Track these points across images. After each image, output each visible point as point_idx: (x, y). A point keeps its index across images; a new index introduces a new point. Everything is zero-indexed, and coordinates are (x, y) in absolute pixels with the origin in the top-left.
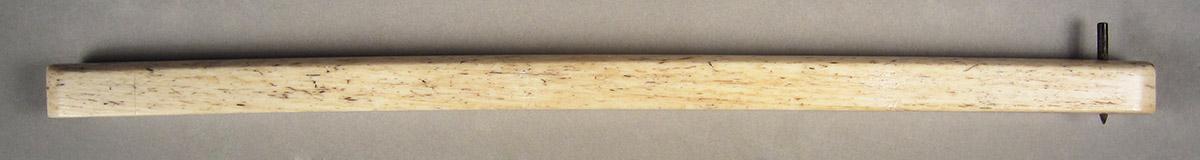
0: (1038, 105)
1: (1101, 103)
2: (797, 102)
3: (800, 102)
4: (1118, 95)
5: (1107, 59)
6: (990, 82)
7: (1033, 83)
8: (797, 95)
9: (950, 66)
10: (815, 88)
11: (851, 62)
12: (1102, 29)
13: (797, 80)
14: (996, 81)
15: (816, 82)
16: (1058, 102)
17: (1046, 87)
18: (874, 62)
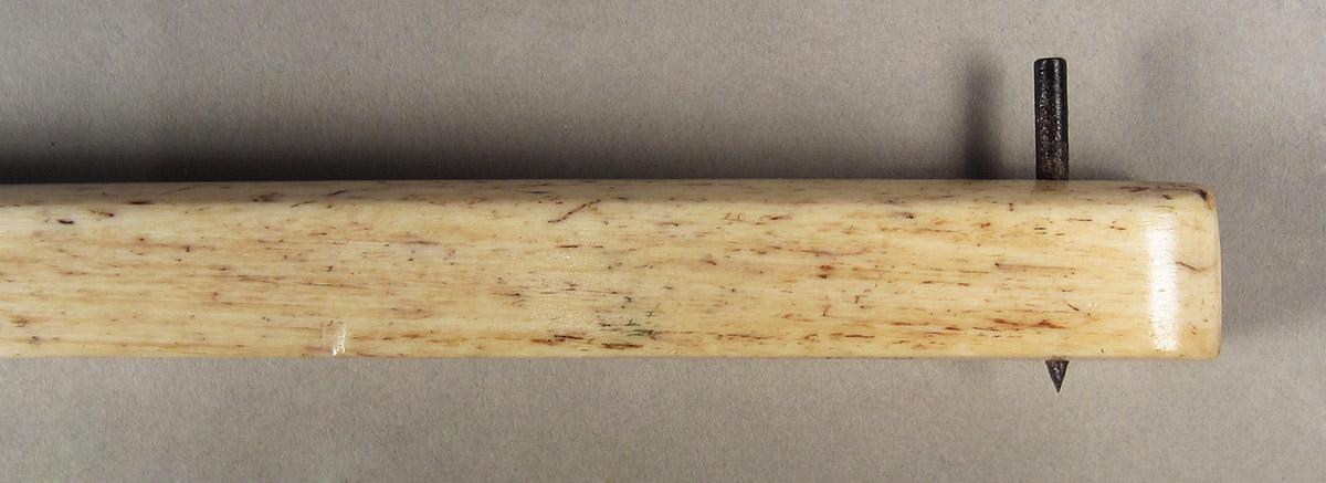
0: (799, 332)
1: (1016, 326)
2: (21, 333)
3: (35, 329)
4: (1074, 299)
5: (1065, 178)
6: (633, 259)
7: (782, 260)
8: (19, 309)
9: (505, 208)
10: (75, 284)
11: (194, 200)
12: (1050, 76)
13: (20, 261)
14: (656, 253)
15: (77, 266)
16: (865, 324)
17: (826, 272)
18: (267, 199)
